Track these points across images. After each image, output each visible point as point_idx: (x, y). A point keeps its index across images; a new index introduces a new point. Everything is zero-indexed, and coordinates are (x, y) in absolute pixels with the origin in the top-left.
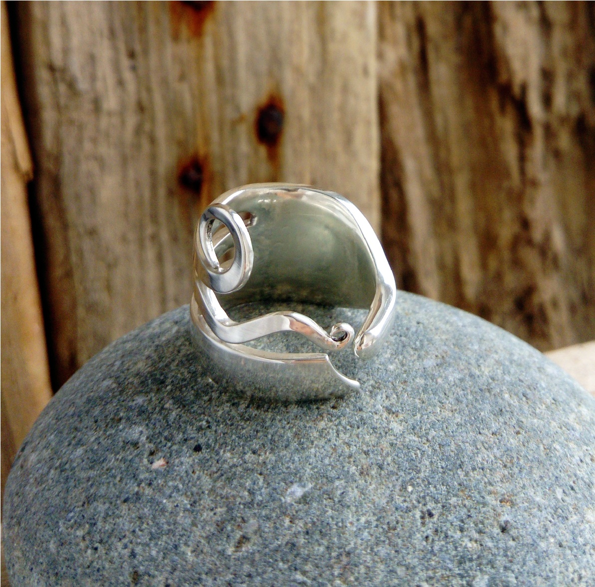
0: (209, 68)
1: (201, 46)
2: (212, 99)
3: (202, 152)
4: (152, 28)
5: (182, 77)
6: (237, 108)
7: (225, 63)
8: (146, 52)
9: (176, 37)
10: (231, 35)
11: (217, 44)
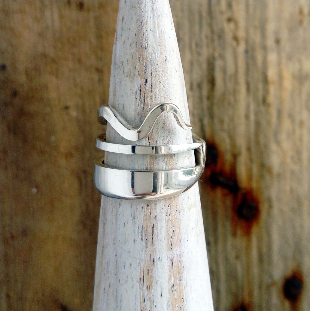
0: (254, 253)
1: (249, 240)
2: (255, 271)
3: (247, 300)
4: (220, 229)
5: (237, 257)
6: (271, 277)
7: (264, 250)
8: (216, 242)
9: (234, 234)
10: (269, 234)
11: (260, 240)
